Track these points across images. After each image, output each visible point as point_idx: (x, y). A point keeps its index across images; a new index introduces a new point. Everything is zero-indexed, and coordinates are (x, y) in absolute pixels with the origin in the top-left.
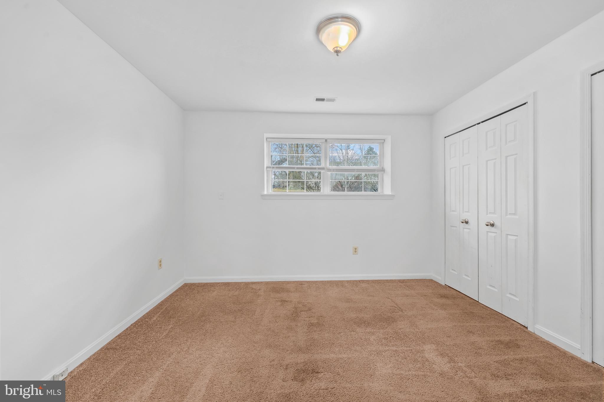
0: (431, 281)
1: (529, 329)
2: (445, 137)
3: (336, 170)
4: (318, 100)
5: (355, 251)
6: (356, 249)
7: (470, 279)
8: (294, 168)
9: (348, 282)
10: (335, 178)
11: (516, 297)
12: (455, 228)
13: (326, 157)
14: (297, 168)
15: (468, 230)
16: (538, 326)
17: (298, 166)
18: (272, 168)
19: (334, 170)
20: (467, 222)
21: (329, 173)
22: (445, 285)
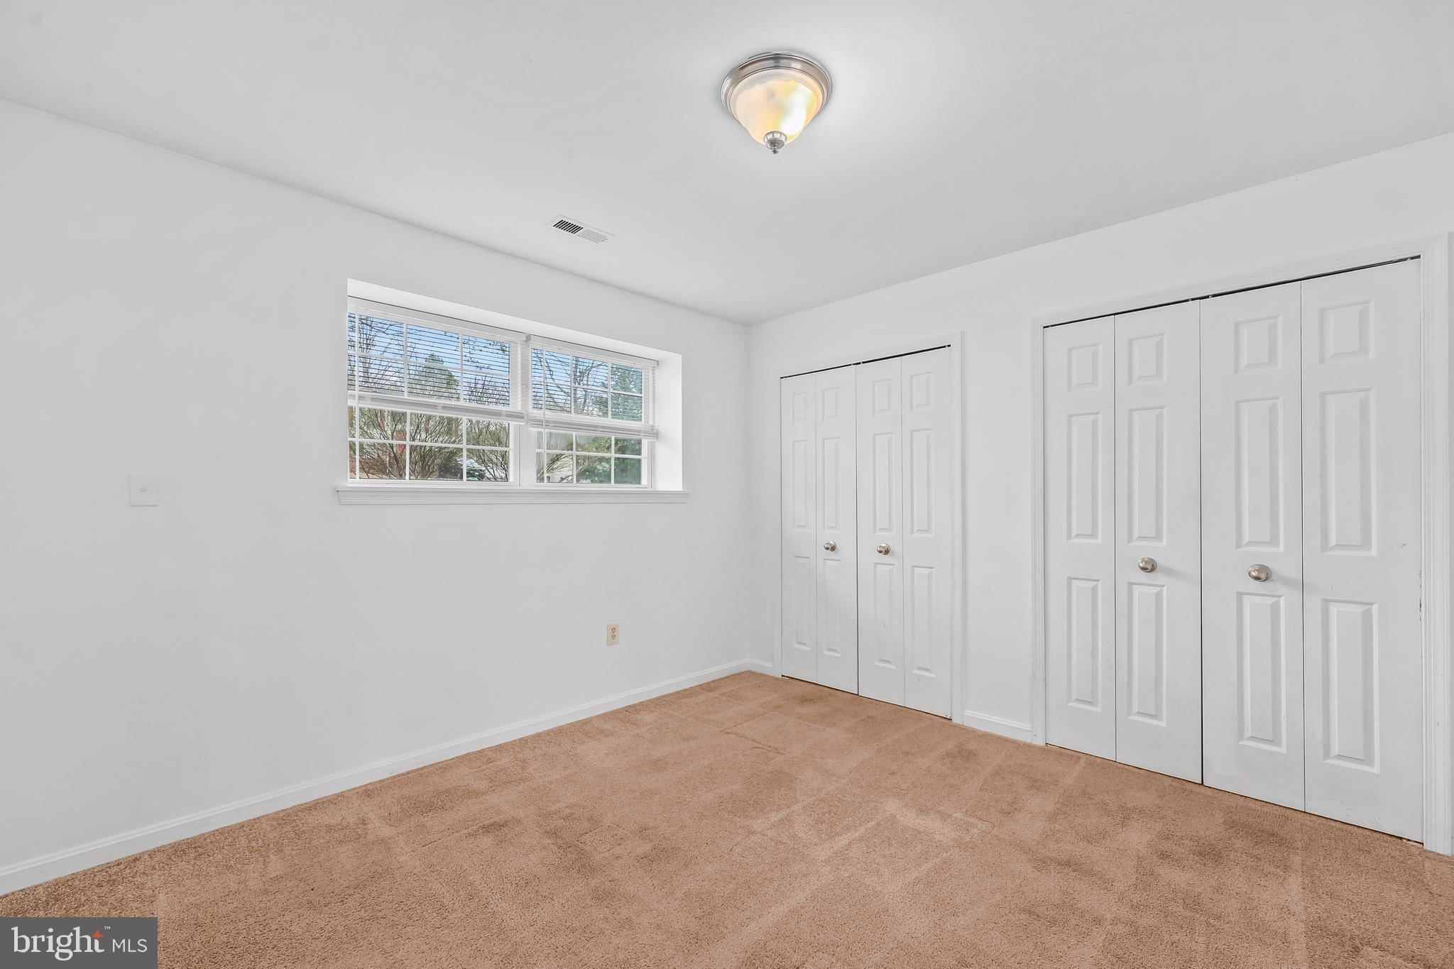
0: (750, 674)
1: (955, 721)
2: (782, 378)
3: (554, 422)
4: (563, 225)
5: (613, 637)
6: (614, 630)
7: (839, 655)
8: (434, 406)
9: (604, 717)
10: (547, 445)
11: (931, 672)
12: (804, 561)
13: (525, 385)
14: (445, 408)
15: (835, 563)
16: (969, 713)
17: (447, 402)
18: (357, 398)
19: (547, 422)
20: (833, 548)
21: (535, 430)
22: (782, 676)
